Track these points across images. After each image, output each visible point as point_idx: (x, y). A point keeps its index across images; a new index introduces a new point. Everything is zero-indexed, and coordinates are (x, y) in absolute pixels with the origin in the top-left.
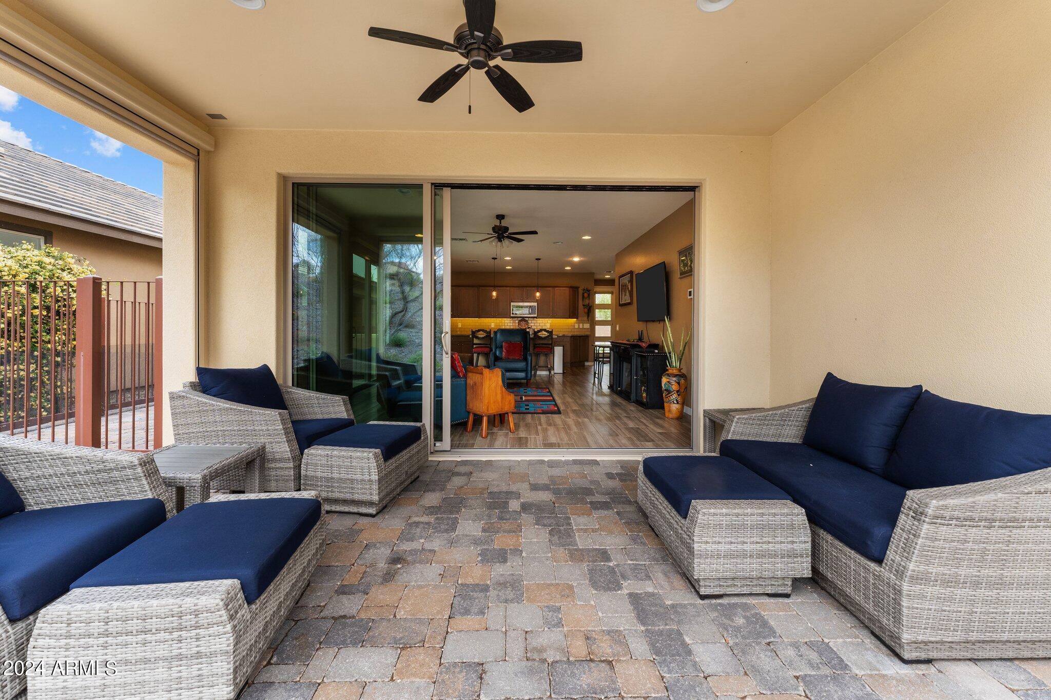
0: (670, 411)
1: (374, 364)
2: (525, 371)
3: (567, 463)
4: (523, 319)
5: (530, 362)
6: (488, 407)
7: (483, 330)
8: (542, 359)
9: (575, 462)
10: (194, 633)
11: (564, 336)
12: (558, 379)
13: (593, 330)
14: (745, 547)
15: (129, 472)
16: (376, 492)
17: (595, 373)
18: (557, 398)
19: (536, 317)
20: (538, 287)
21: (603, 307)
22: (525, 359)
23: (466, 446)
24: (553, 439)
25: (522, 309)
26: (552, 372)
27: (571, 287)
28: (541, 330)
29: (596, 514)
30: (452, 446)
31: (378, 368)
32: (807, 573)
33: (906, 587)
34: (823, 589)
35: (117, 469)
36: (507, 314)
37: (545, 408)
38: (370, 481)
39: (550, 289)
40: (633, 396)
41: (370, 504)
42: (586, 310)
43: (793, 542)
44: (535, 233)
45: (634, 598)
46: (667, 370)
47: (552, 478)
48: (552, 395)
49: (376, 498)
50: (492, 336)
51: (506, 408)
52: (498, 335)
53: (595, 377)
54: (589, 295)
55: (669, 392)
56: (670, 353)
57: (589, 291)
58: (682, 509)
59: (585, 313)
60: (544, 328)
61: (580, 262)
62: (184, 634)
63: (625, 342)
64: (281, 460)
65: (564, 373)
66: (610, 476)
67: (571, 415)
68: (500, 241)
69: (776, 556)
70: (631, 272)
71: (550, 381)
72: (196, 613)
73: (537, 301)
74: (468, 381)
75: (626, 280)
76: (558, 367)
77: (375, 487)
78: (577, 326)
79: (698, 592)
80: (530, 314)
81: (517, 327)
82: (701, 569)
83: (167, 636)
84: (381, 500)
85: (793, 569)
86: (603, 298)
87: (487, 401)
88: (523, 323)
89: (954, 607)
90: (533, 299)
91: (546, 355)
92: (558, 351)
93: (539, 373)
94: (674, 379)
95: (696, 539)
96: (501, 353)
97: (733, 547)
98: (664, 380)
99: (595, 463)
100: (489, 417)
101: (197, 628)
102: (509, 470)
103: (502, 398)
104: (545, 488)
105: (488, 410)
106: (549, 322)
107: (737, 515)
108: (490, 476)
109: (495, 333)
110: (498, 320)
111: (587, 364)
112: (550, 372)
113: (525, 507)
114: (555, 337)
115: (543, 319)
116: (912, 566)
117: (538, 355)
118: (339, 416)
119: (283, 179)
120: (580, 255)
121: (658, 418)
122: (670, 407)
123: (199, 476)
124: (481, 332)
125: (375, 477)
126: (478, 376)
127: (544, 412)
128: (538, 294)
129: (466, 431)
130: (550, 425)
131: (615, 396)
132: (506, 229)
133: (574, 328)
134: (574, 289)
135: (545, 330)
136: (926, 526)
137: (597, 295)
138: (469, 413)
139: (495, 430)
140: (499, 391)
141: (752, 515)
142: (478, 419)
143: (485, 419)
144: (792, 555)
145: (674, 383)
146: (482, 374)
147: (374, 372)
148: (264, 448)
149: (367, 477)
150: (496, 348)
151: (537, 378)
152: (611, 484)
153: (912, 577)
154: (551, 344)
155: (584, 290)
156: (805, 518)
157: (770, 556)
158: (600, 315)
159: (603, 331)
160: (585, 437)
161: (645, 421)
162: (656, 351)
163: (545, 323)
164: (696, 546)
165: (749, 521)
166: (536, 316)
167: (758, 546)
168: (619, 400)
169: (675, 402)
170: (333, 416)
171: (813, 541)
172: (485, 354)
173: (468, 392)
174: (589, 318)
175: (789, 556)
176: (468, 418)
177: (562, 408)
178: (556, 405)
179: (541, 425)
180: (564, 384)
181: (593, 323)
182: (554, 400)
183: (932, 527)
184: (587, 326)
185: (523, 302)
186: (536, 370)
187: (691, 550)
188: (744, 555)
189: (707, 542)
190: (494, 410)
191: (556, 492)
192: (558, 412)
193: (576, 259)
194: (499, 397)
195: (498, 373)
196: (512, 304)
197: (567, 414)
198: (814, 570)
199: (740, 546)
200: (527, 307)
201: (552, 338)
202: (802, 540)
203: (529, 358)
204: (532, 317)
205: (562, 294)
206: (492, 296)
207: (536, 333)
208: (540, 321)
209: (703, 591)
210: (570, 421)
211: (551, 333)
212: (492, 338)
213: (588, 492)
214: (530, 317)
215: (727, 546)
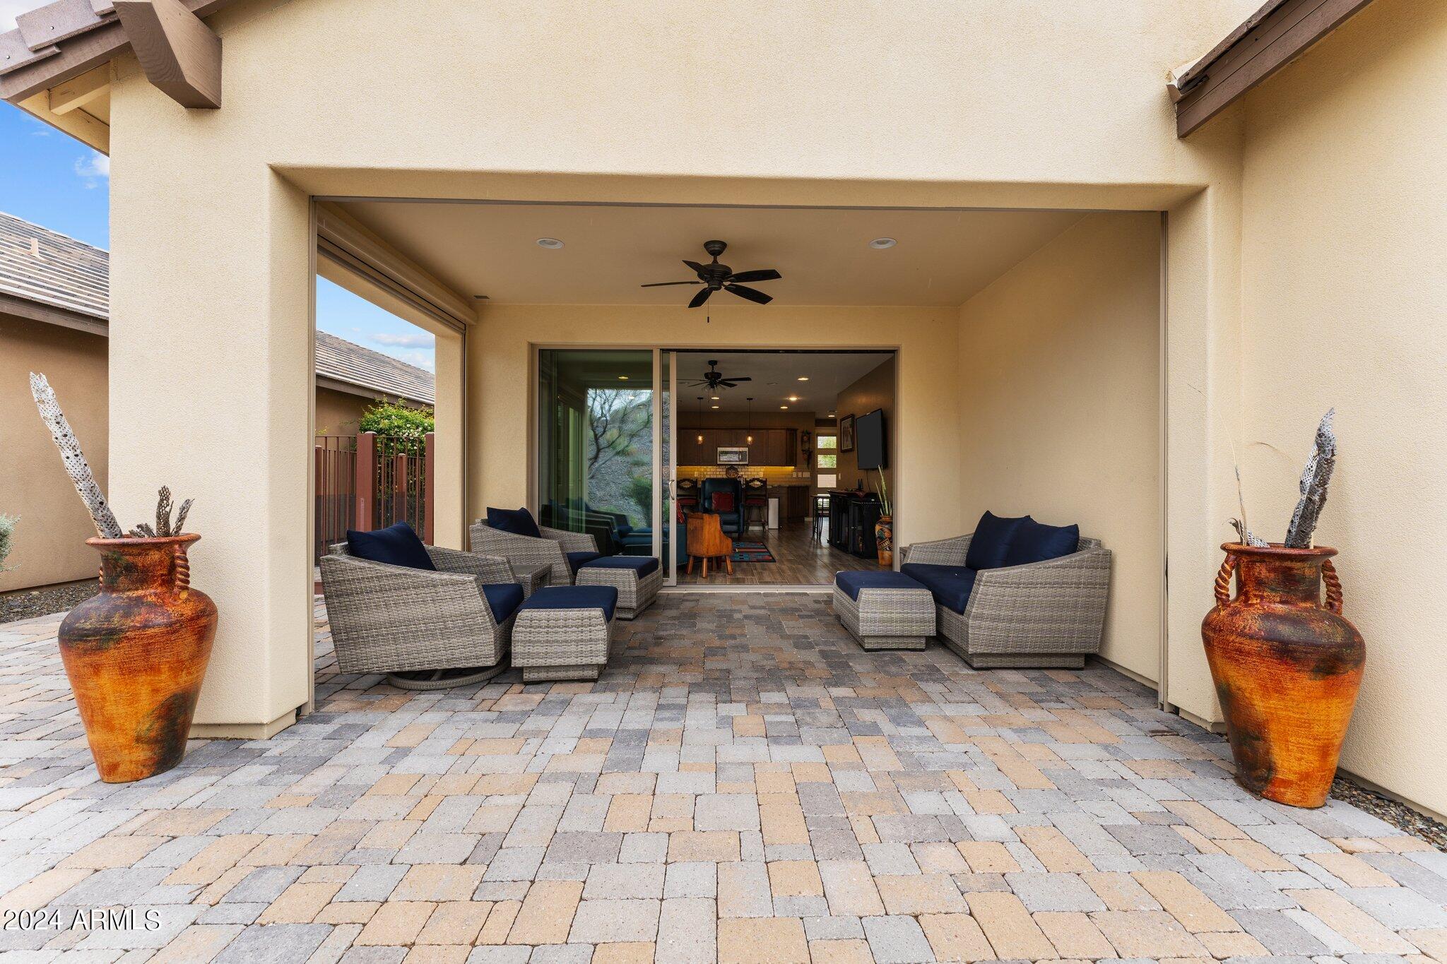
0: (883, 558)
1: (584, 512)
2: (737, 523)
3: (780, 594)
4: (731, 467)
5: (742, 514)
6: (708, 549)
7: (688, 480)
8: (755, 513)
9: (787, 594)
10: (588, 629)
11: (779, 486)
12: (773, 535)
13: (815, 480)
14: (893, 615)
15: (502, 566)
16: (634, 600)
17: (814, 529)
18: (771, 550)
19: (747, 465)
20: (750, 430)
21: (826, 452)
22: (737, 511)
23: (689, 583)
24: (768, 579)
25: (730, 455)
26: (766, 527)
27: (788, 429)
28: (754, 480)
29: (801, 621)
30: (677, 582)
31: (587, 516)
32: (933, 633)
33: (970, 622)
34: (948, 648)
35: (494, 564)
36: (713, 462)
37: (760, 558)
38: (630, 591)
39: (762, 431)
40: (850, 547)
41: (630, 609)
42: (806, 456)
43: (923, 613)
44: (749, 379)
45: (821, 652)
46: (881, 518)
47: (767, 603)
48: (766, 548)
49: (634, 605)
50: (699, 486)
51: (724, 552)
52: (707, 485)
53: (814, 532)
54: (809, 439)
55: (882, 539)
56: (884, 502)
57: (809, 433)
58: (854, 595)
59: (805, 460)
60: (757, 477)
61: (797, 402)
62: (584, 629)
63: (843, 491)
64: (560, 577)
65: (779, 529)
66: (817, 602)
67: (785, 563)
68: (713, 387)
69: (912, 622)
70: (852, 416)
71: (763, 538)
72: (590, 618)
73: (748, 446)
74: (689, 526)
75: (847, 423)
76: (773, 522)
77: (634, 596)
78: (795, 476)
79: (863, 648)
80: (740, 461)
81: (725, 476)
82: (863, 629)
83: (576, 629)
84: (638, 607)
85: (924, 630)
86: (826, 442)
87: (706, 544)
88: (732, 472)
89: (998, 634)
90: (745, 444)
91: (760, 508)
92: (773, 503)
93: (751, 528)
94: (887, 526)
95: (860, 610)
96: (710, 504)
97: (884, 615)
98: (878, 528)
99: (806, 594)
100: (710, 559)
101: (590, 626)
102: (731, 598)
103: (721, 543)
104: (763, 608)
105: (707, 552)
106: (762, 470)
107: (887, 595)
108: (716, 602)
109: (704, 482)
110: (703, 468)
111: (807, 519)
112: (764, 527)
113: (746, 617)
114: (768, 487)
115: (755, 467)
116: (974, 610)
117: (750, 508)
118: (588, 550)
119: (532, 346)
120: (797, 395)
121: (873, 565)
122: (883, 554)
123: (530, 576)
124: (687, 483)
125: (634, 589)
126: (699, 521)
127: (758, 561)
128: (750, 439)
129: (687, 573)
130: (765, 569)
131: (834, 549)
132: (719, 375)
133: (792, 478)
134: (792, 432)
135: (758, 480)
136: (981, 587)
137: (819, 438)
138: (689, 556)
139: (713, 573)
140: (717, 535)
141: (897, 595)
142: (698, 560)
143: (705, 560)
144: (923, 621)
145: (886, 530)
146: (702, 519)
147: (584, 518)
148: (550, 567)
149: (627, 589)
150: (705, 499)
151: (749, 533)
152: (817, 606)
153: (974, 617)
154: (765, 496)
155: (803, 432)
156: (932, 597)
157: (909, 622)
158: (824, 461)
159: (827, 482)
160: (797, 578)
161: (857, 567)
162: (873, 500)
163: (758, 472)
164: (861, 615)
165: (895, 598)
166: (747, 463)
167: (901, 615)
168: (836, 551)
169: (888, 549)
170: (583, 551)
171: (937, 613)
172: (691, 506)
173: (689, 536)
174: (810, 466)
175: (921, 622)
176: (688, 561)
177: (777, 558)
178: (771, 555)
179: (756, 569)
180: (780, 539)
181: (815, 471)
182: (768, 551)
183: (985, 588)
184: (807, 475)
185: (732, 447)
186: (748, 525)
187: (857, 618)
188: (891, 620)
189: (868, 612)
190: (712, 553)
191: (772, 610)
192: (774, 561)
193: (793, 399)
194: (718, 540)
195: (717, 518)
196: (720, 449)
197: (781, 562)
198: (938, 631)
199: (889, 615)
200: (736, 453)
201: (766, 489)
202: (930, 612)
203: (741, 510)
204: (742, 465)
205: (777, 438)
206: (698, 441)
207: (747, 482)
208: (752, 469)
209: (867, 646)
210: (784, 567)
211: (764, 482)
212: (700, 489)
213: (797, 610)
214: (739, 465)
215: (881, 615)
